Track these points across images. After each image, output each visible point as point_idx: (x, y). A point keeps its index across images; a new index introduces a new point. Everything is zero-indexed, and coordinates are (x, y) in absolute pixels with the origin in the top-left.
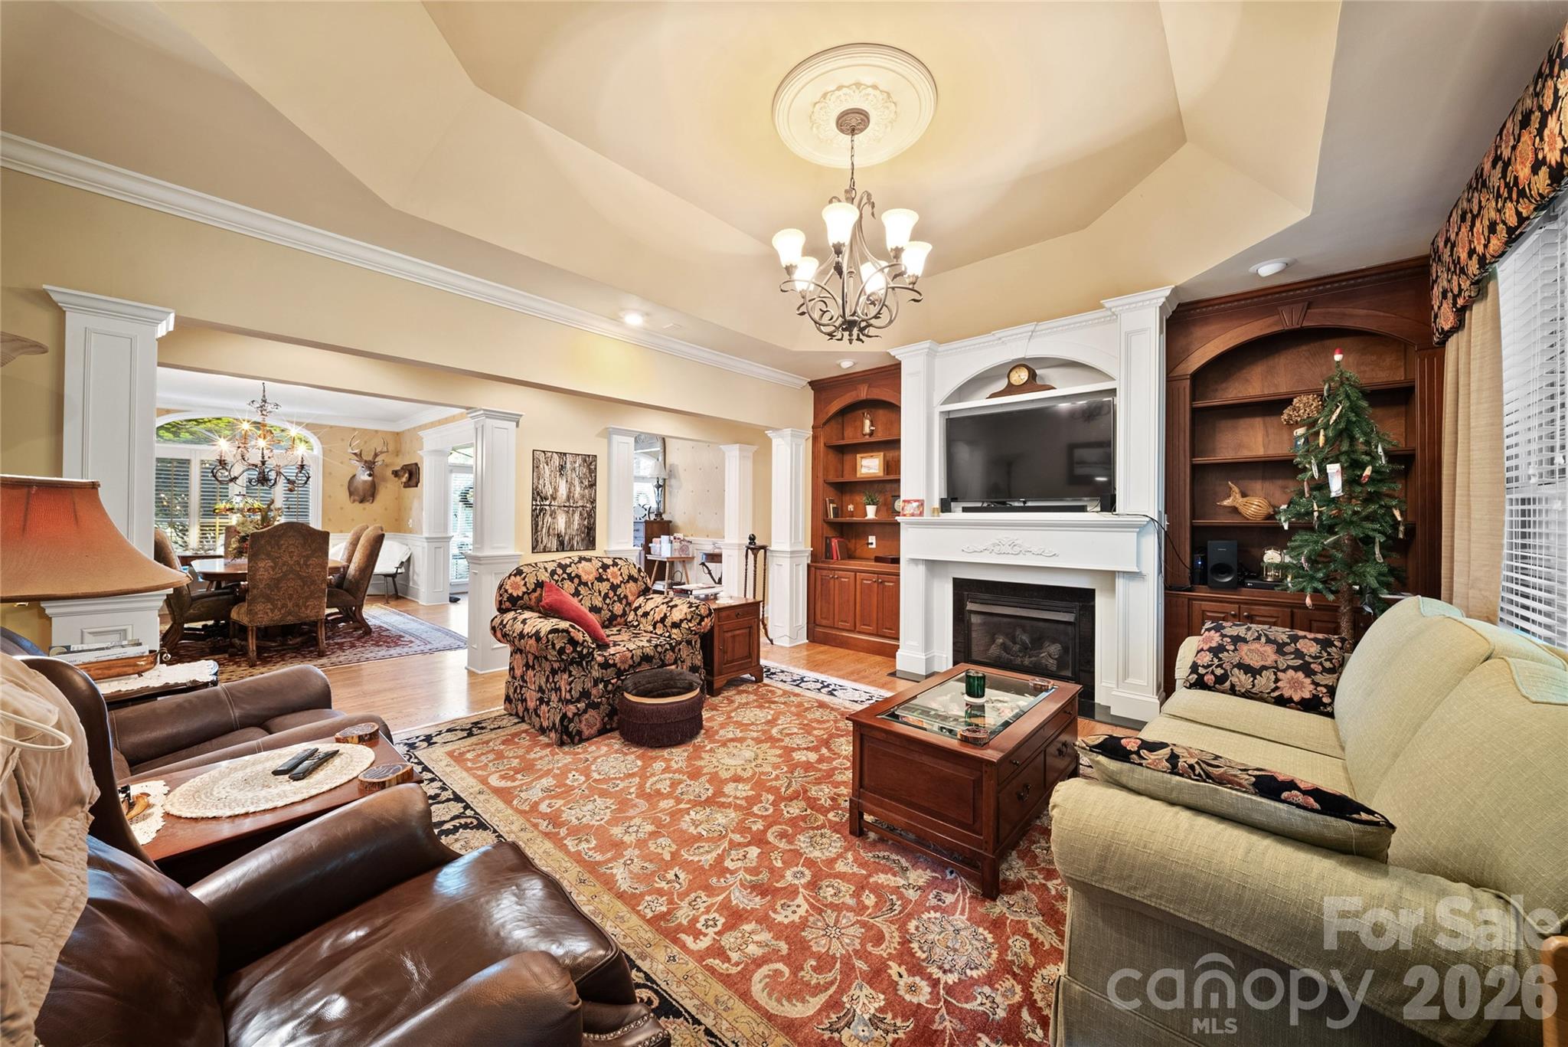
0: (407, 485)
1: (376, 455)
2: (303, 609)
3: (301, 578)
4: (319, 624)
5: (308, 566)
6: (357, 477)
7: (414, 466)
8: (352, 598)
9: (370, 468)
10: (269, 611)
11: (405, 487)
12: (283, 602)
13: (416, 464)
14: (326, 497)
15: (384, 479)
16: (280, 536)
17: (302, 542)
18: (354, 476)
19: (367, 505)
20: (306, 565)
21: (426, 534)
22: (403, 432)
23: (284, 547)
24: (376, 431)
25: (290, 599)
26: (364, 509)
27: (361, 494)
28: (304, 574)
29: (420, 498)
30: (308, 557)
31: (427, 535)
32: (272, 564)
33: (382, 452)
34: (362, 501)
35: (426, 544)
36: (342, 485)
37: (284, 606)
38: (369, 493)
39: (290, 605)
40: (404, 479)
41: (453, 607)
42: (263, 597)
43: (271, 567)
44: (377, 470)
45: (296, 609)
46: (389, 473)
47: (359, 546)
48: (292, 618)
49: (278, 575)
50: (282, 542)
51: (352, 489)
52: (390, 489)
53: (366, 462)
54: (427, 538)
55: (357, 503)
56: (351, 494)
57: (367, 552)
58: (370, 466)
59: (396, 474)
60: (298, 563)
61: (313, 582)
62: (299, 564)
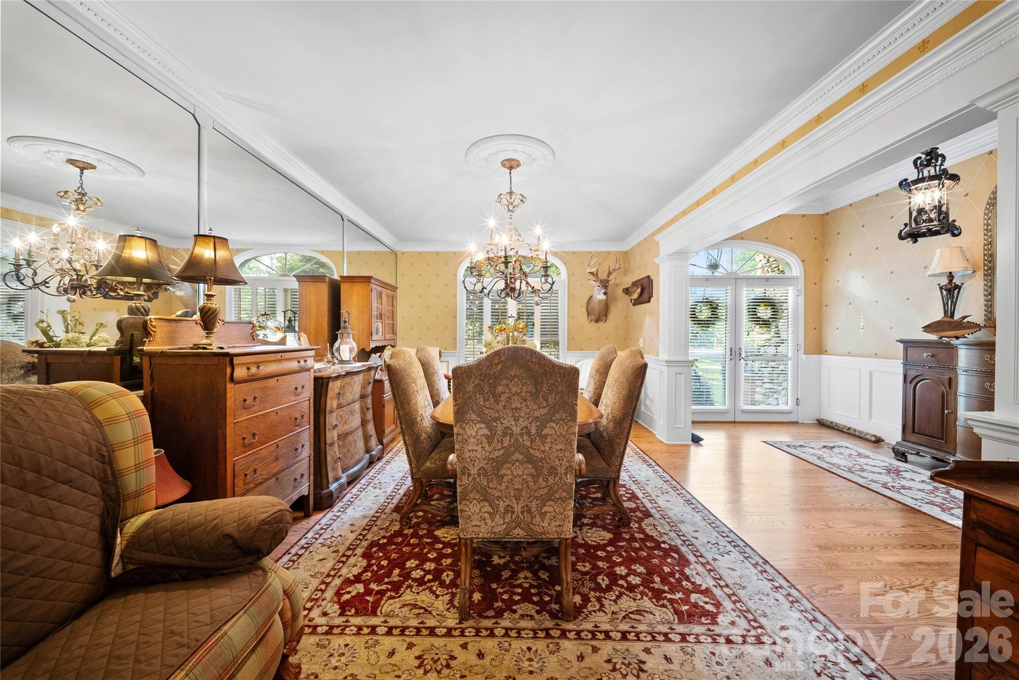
0: (637, 302)
1: (610, 274)
2: (538, 518)
3: (530, 459)
4: (563, 548)
5: (543, 438)
6: (594, 297)
7: (646, 280)
8: (604, 465)
9: (606, 287)
10: (486, 515)
11: (634, 305)
12: (508, 502)
13: (649, 277)
14: (571, 317)
15: (615, 299)
16: (496, 377)
17: (531, 388)
18: (591, 297)
19: (601, 324)
20: (540, 436)
21: (663, 356)
22: (632, 249)
23: (503, 398)
24: (608, 253)
25: (518, 499)
26: (599, 328)
27: (597, 313)
28: (537, 454)
29: (655, 314)
30: (543, 422)
31: (666, 358)
32: (486, 432)
33: (615, 270)
34: (597, 321)
35: (665, 369)
36: (582, 307)
37: (509, 509)
38: (603, 313)
39: (518, 508)
40: (635, 296)
41: (694, 449)
42: (478, 492)
43: (487, 437)
44: (609, 290)
45: (528, 518)
46: (619, 292)
47: (610, 380)
48: (521, 532)
49: (497, 454)
50: (500, 389)
51: (590, 309)
52: (621, 306)
53: (601, 281)
54: (667, 362)
55: (593, 323)
56: (589, 314)
57: (625, 393)
58: (605, 284)
59: (627, 291)
60: (526, 431)
61: (553, 471)
62: (529, 433)
